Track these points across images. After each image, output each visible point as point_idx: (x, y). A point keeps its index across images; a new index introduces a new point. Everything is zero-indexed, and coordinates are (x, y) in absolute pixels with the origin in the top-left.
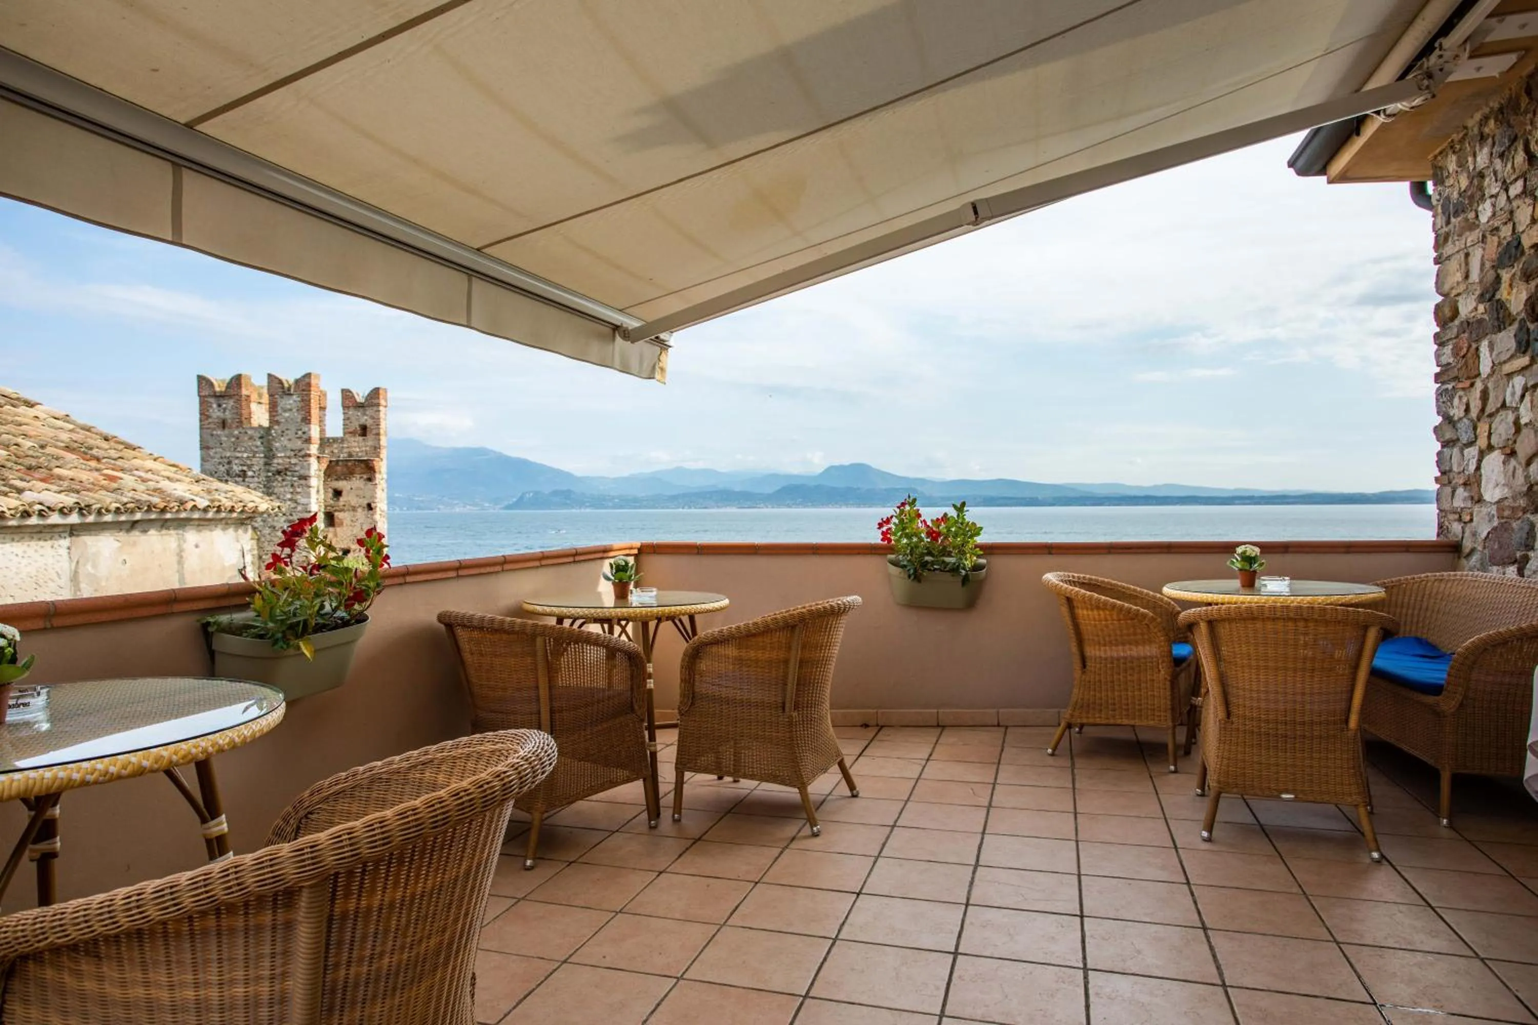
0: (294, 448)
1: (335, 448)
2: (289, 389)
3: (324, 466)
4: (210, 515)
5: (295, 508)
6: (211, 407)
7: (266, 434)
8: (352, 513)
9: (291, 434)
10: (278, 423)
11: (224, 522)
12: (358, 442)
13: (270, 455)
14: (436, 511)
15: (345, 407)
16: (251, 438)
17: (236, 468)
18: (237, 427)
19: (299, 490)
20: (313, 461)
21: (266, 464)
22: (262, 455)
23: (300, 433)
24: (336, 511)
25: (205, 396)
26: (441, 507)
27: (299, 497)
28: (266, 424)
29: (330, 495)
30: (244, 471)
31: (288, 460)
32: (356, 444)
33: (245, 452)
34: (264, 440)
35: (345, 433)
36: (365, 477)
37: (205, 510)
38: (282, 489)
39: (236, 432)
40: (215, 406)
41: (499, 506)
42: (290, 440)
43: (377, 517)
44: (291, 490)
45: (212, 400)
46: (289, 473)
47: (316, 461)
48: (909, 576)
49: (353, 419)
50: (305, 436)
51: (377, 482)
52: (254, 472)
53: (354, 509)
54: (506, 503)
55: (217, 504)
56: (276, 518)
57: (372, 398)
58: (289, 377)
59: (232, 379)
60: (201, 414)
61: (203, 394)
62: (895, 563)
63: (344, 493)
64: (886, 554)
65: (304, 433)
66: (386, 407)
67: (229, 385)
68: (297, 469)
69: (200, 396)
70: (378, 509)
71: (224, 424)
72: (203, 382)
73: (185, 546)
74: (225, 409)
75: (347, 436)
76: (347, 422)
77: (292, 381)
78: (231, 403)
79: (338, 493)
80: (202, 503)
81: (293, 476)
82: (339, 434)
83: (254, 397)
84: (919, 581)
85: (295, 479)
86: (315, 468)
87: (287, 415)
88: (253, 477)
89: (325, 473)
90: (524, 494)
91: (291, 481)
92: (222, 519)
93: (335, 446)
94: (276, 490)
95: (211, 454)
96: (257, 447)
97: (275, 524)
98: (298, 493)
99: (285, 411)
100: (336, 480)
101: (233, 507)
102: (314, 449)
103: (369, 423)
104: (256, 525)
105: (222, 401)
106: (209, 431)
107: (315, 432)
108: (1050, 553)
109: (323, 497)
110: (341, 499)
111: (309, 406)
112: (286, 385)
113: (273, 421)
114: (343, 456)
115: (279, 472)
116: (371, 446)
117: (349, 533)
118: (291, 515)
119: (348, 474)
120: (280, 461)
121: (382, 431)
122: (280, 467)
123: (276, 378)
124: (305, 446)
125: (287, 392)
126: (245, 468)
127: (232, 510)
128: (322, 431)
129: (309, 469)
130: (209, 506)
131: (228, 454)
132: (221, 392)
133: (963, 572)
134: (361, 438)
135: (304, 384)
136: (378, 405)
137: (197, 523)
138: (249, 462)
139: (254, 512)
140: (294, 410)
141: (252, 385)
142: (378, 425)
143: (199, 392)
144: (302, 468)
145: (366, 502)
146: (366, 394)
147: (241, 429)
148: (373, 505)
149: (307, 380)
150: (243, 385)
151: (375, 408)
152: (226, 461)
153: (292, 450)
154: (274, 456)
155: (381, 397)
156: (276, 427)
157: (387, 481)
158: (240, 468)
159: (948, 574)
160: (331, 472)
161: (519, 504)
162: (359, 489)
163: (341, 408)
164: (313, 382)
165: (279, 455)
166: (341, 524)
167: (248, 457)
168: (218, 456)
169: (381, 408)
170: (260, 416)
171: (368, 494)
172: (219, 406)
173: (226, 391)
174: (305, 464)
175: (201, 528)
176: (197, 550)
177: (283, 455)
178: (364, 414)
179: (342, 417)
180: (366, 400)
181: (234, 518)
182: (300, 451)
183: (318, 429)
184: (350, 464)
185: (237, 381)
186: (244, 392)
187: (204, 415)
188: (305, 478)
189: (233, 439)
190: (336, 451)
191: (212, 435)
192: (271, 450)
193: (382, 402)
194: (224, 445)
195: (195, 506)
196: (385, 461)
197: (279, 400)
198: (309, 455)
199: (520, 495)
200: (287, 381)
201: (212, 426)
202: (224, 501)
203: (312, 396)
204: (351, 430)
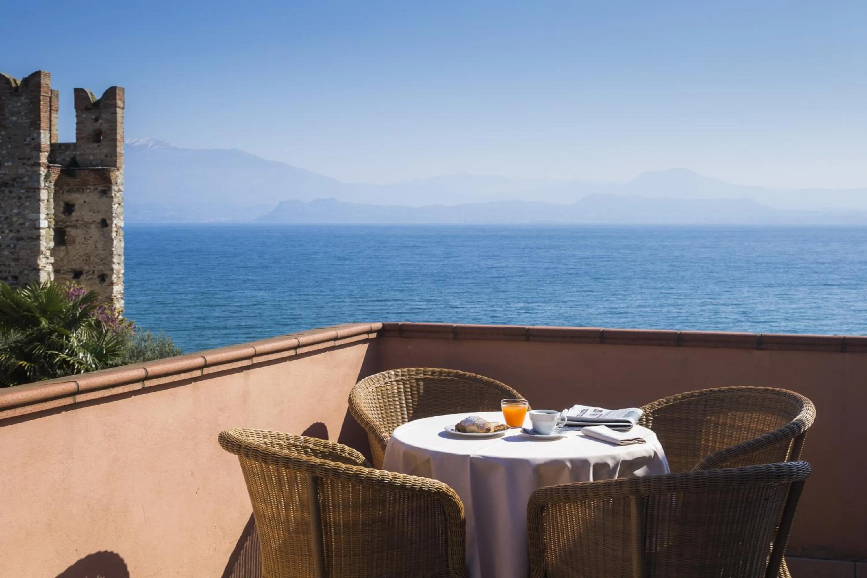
0: (22, 156)
1: (67, 155)
2: (17, 89)
3: (55, 176)
5: (24, 224)
8: (85, 230)
9: (19, 140)
10: (5, 128)
12: (92, 148)
15: (78, 108)
19: (27, 204)
20: (43, 171)
23: (28, 139)
24: (67, 227)
27: (27, 211)
29: (61, 209)
31: (15, 170)
32: (90, 151)
35: (78, 139)
36: (100, 188)
42: (17, 147)
43: (113, 234)
44: (18, 204)
46: (16, 185)
47: (46, 171)
49: (87, 122)
50: (34, 143)
51: (114, 195)
53: (87, 225)
57: (108, 98)
63: (76, 207)
65: (33, 139)
66: (123, 108)
68: (25, 179)
70: (114, 226)
75: (81, 142)
76: (81, 126)
77: (19, 80)
79: (69, 208)
81: (21, 188)
85: (22, 191)
86: (45, 179)
87: (14, 119)
89: (55, 185)
91: (19, 193)
93: (67, 153)
98: (27, 207)
99: (13, 114)
100: (68, 191)
102: (43, 158)
103: (105, 127)
107: (45, 140)
109: (52, 211)
110: (74, 214)
111: (39, 108)
112: (13, 85)
115: (5, 184)
116: (106, 154)
117: (82, 252)
118: (19, 231)
119: (82, 187)
120: (7, 171)
121: (119, 136)
122: (6, 178)
124: (34, 153)
125: (14, 93)
128: (53, 136)
129: (38, 180)
134: (95, 145)
135: (33, 84)
136: (115, 106)
140: (23, 113)
142: (115, 128)
144: (31, 178)
145: (98, 218)
146: (101, 94)
148: (109, 221)
149: (36, 79)
151: (111, 110)
153: (20, 159)
154: (1, 166)
155: (118, 97)
156: (3, 133)
157: (124, 193)
160: (62, 183)
162: (92, 202)
163: (74, 110)
164: (43, 81)
165: (6, 164)
166: (73, 242)
169: (119, 111)
171: (103, 209)
174: (34, 174)
177: (10, 164)
178: (99, 116)
179: (74, 120)
180: (102, 100)
182: (29, 159)
183: (48, 134)
184: (83, 174)
188: (34, 190)
190: (68, 159)
193: (119, 103)
196: (122, 171)
197: (6, 102)
198: (39, 165)
200: (15, 80)
203: (41, 96)
204: (84, 135)
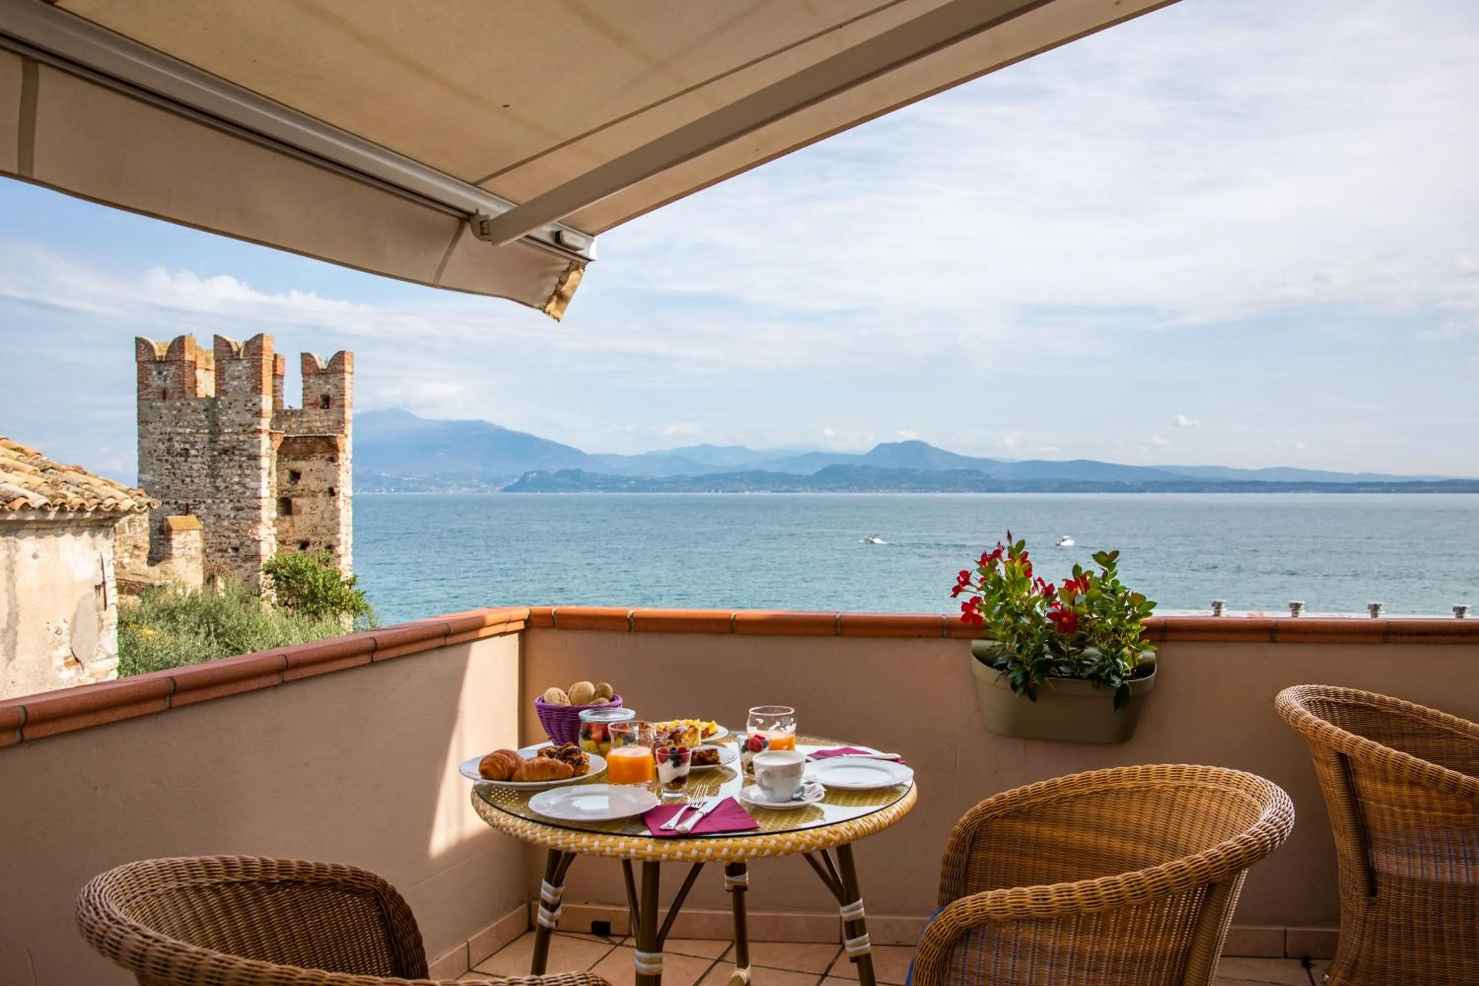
0: (243, 423)
1: (293, 422)
2: (238, 353)
3: (278, 443)
4: (52, 516)
5: (244, 493)
6: (150, 374)
7: (211, 405)
8: (311, 499)
9: (240, 406)
10: (225, 393)
11: (74, 524)
12: (319, 415)
13: (215, 431)
14: (426, 493)
15: (304, 374)
16: (194, 411)
17: (178, 447)
18: (180, 398)
19: (248, 472)
20: (264, 438)
21: (211, 441)
22: (207, 431)
23: (250, 404)
24: (293, 496)
25: (144, 362)
26: (433, 488)
27: (248, 480)
28: (212, 394)
29: (287, 477)
30: (187, 450)
31: (236, 437)
32: (317, 418)
33: (187, 427)
34: (210, 412)
35: (304, 405)
36: (327, 456)
37: (43, 509)
38: (229, 471)
39: (178, 404)
40: (154, 373)
41: (497, 489)
42: (238, 413)
43: (340, 504)
44: (239, 472)
45: (152, 366)
46: (236, 452)
47: (268, 438)
48: (1014, 687)
49: (314, 388)
50: (255, 409)
51: (340, 462)
52: (198, 450)
53: (314, 494)
54: (506, 484)
55: (59, 501)
56: (222, 505)
57: (335, 363)
58: (237, 339)
59: (174, 341)
60: (139, 383)
61: (140, 359)
62: (986, 659)
63: (302, 476)
64: (971, 638)
65: (254, 404)
66: (352, 373)
67: (171, 349)
68: (245, 447)
69: (138, 362)
70: (341, 494)
71: (164, 395)
72: (141, 344)
73: (17, 557)
74: (166, 377)
75: (307, 408)
76: (307, 392)
77: (241, 344)
78: (173, 369)
79: (295, 476)
80: (37, 500)
81: (241, 456)
82: (298, 405)
83: (201, 363)
84: (1033, 698)
85: (243, 459)
86: (267, 447)
87: (235, 383)
88: (196, 456)
89: (279, 452)
90: (525, 474)
91: (240, 461)
92: (70, 521)
93: (293, 419)
94: (222, 473)
95: (150, 428)
96: (201, 421)
97: (221, 511)
98: (247, 476)
99: (233, 379)
100: (293, 459)
101: (82, 504)
102: (265, 424)
103: (332, 392)
104: (199, 513)
105: (162, 367)
106: (147, 402)
107: (266, 403)
108: (1273, 641)
109: (275, 480)
110: (300, 483)
111: (261, 373)
112: (235, 349)
113: (220, 391)
114: (302, 432)
115: (225, 451)
116: (334, 421)
117: (308, 522)
118: (239, 501)
119: (307, 454)
120: (227, 438)
121: (347, 402)
122: (227, 445)
123: (224, 340)
124: (255, 419)
125: (234, 357)
126: (187, 446)
127: (82, 509)
128: (277, 402)
129: (259, 447)
130: (46, 504)
131: (169, 430)
132: (161, 357)
133: (1117, 681)
134: (323, 411)
135: (255, 346)
136: (343, 371)
137: (34, 526)
138: (192, 439)
139: (114, 510)
140: (244, 378)
141: (197, 349)
142: (343, 395)
143: (137, 357)
144: (252, 446)
145: (327, 486)
146: (329, 359)
147: (183, 401)
148: (336, 490)
149: (258, 342)
150: (187, 349)
151: (340, 376)
152: (167, 437)
153: (240, 425)
154: (220, 432)
155: (346, 362)
156: (223, 398)
157: (352, 461)
158: (182, 446)
159: (1089, 682)
160: (286, 450)
161: (523, 484)
162: (319, 470)
163: (301, 375)
164: (266, 344)
165: (226, 431)
166: (299, 512)
167: (191, 433)
168: (158, 431)
169: (347, 376)
170: (206, 385)
171: (330, 477)
172: (160, 373)
173: (167, 356)
174: (255, 441)
175: (40, 532)
176: (36, 561)
177: (230, 430)
178: (327, 383)
179: (301, 385)
180: (329, 366)
181: (88, 519)
182: (250, 426)
183: (271, 400)
184: (309, 441)
185: (179, 344)
186: (188, 357)
187: (143, 384)
188: (255, 457)
189: (175, 412)
190: (294, 426)
191: (151, 407)
192: (217, 425)
193: (348, 368)
194: (165, 418)
195: (26, 504)
196: (350, 438)
197: (226, 366)
198: (260, 431)
199: (522, 475)
200: (236, 344)
201: (151, 396)
202: (71, 496)
203: (264, 362)
204: (311, 401)
